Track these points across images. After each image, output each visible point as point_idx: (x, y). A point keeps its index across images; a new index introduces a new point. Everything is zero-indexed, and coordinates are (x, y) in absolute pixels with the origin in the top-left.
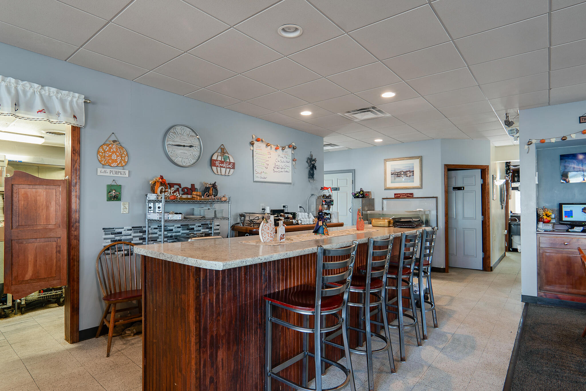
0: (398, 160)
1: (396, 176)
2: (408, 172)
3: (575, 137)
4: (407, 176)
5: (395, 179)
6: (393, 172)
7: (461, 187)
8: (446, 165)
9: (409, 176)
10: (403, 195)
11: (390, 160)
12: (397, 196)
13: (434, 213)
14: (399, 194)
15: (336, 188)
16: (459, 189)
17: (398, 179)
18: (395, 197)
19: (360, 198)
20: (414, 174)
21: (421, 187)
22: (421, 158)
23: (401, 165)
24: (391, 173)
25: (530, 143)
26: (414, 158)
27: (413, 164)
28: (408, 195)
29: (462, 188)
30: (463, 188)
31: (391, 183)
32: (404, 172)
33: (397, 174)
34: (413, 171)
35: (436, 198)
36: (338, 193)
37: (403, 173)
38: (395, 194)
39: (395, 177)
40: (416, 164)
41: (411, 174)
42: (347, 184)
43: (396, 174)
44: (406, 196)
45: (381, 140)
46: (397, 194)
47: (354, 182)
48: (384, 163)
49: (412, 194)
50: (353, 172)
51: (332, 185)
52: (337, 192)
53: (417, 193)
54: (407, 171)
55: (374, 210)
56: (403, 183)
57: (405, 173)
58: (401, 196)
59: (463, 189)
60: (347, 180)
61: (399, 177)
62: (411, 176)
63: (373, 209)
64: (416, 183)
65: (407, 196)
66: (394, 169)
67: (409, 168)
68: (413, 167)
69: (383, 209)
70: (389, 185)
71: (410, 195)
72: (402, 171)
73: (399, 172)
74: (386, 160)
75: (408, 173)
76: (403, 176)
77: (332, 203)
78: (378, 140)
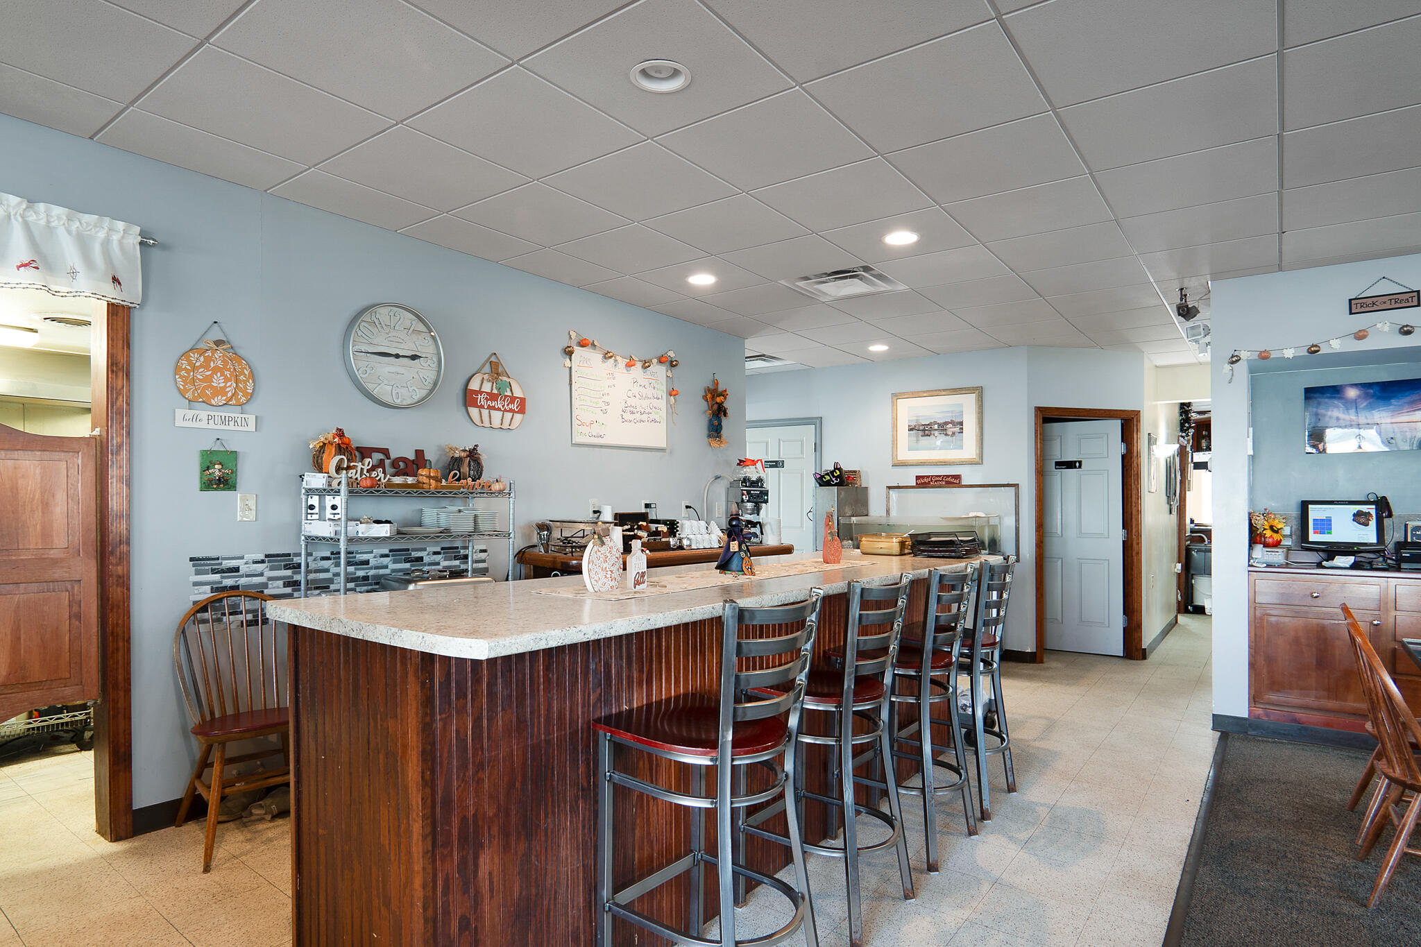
0: (925, 395)
1: (920, 433)
2: (950, 425)
3: (1338, 347)
4: (946, 435)
5: (917, 440)
6: (913, 424)
7: (1076, 462)
8: (1039, 410)
9: (950, 433)
10: (937, 479)
11: (905, 396)
12: (923, 483)
13: (1010, 521)
14: (928, 477)
15: (776, 462)
16: (1070, 465)
17: (925, 441)
18: (917, 483)
19: (834, 485)
20: (962, 429)
21: (979, 461)
22: (979, 391)
23: (932, 408)
24: (909, 426)
25: (1235, 360)
26: (964, 392)
27: (961, 405)
28: (949, 479)
29: (1077, 464)
30: (1080, 462)
31: (909, 450)
32: (939, 425)
33: (924, 430)
34: (961, 423)
35: (1016, 486)
36: (781, 474)
37: (936, 427)
38: (918, 478)
39: (917, 436)
40: (967, 406)
41: (957, 429)
42: (802, 452)
43: (921, 428)
44: (944, 483)
45: (886, 348)
46: (923, 477)
47: (818, 447)
48: (893, 402)
49: (958, 477)
50: (817, 422)
51: (767, 454)
52: (779, 471)
53: (969, 476)
54: (946, 423)
55: (867, 515)
56: (937, 452)
57: (943, 427)
58: (932, 481)
59: (1080, 467)
60: (802, 442)
61: (927, 435)
62: (957, 434)
63: (865, 513)
64: (969, 449)
65: (948, 483)
66: (915, 418)
67: (951, 415)
68: (962, 412)
69: (888, 512)
70: (904, 454)
71: (953, 480)
72: (935, 423)
73: (928, 425)
74: (896, 396)
75: (949, 428)
76: (936, 433)
77: (766, 497)
78: (879, 348)
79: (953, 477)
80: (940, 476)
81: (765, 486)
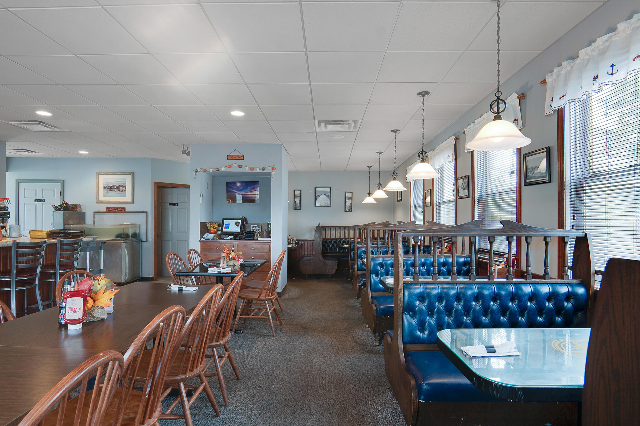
0: (111, 174)
1: (109, 190)
2: (121, 187)
3: (224, 170)
4: (120, 191)
5: (107, 193)
6: (106, 186)
8: (156, 183)
9: (121, 190)
10: (115, 209)
11: (102, 174)
12: (109, 210)
13: (144, 227)
14: (111, 208)
15: (41, 199)
16: (174, 205)
17: (111, 193)
18: (107, 211)
19: (62, 211)
20: (126, 189)
21: (133, 202)
22: (133, 175)
23: (114, 179)
24: (104, 186)
25: (197, 171)
26: (126, 174)
27: (125, 179)
28: (120, 209)
29: (177, 205)
31: (104, 197)
32: (116, 187)
33: (110, 188)
34: (125, 187)
35: (146, 212)
36: (44, 205)
37: (115, 187)
38: (107, 208)
39: (107, 191)
40: (128, 179)
41: (124, 189)
42: (54, 195)
43: (109, 187)
44: (118, 211)
45: (87, 153)
46: (109, 208)
47: (62, 194)
48: (97, 176)
49: (124, 208)
51: (36, 196)
52: (42, 204)
53: (128, 208)
54: (119, 186)
55: (84, 224)
56: (115, 198)
57: (118, 188)
58: (113, 210)
59: (178, 206)
60: (54, 191)
61: (112, 191)
62: (124, 191)
64: (128, 198)
65: (119, 210)
66: (106, 183)
67: (121, 183)
68: (126, 182)
69: (94, 223)
70: (102, 198)
71: (122, 210)
72: (115, 186)
73: (112, 186)
74: (98, 173)
75: (121, 188)
76: (115, 190)
77: (8, 215)
78: (84, 152)
79: (122, 208)
80: (116, 208)
81: (8, 210)
